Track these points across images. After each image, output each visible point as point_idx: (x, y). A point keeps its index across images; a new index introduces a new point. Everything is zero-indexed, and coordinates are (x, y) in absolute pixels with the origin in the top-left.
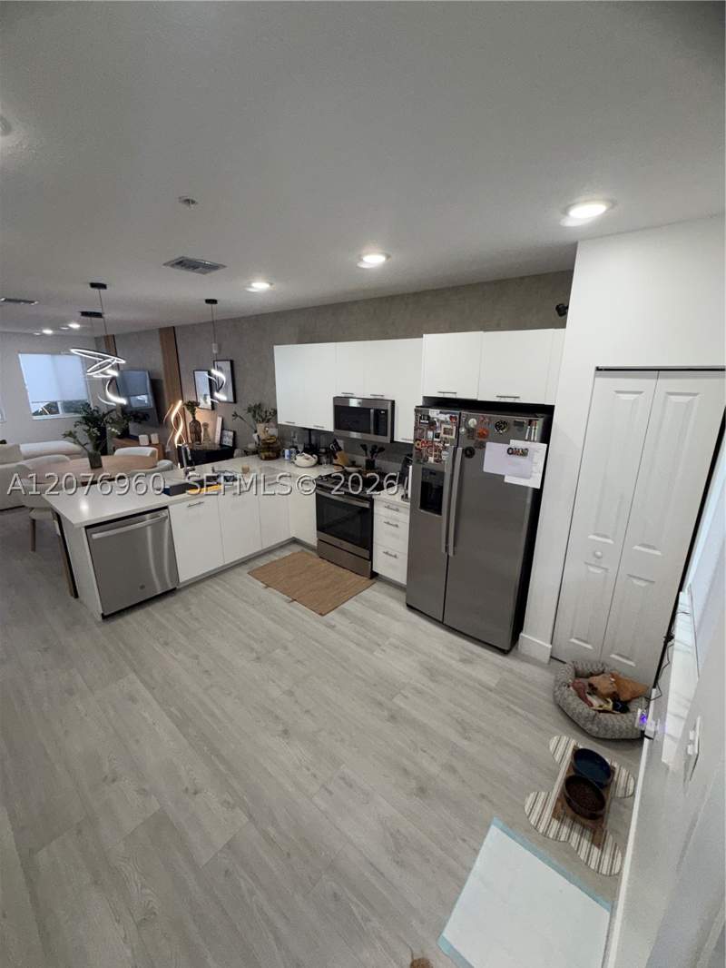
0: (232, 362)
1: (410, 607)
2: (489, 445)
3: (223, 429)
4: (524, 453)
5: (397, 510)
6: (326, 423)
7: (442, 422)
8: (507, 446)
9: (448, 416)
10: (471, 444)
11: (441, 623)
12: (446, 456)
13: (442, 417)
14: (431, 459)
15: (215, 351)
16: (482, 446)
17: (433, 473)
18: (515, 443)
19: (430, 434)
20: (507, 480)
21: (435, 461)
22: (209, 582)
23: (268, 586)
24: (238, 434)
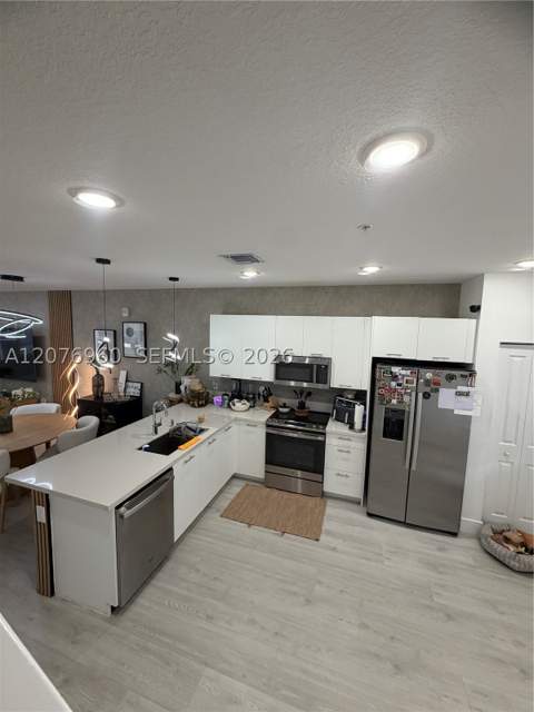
0: (145, 324)
1: (370, 515)
2: (441, 390)
3: (127, 381)
4: (467, 394)
5: (349, 440)
6: (266, 374)
7: (403, 376)
8: (455, 390)
9: (409, 372)
10: (428, 389)
11: (404, 524)
12: (406, 399)
13: (404, 372)
14: (394, 401)
15: (125, 315)
16: (437, 390)
17: (394, 411)
18: (460, 388)
19: (394, 384)
20: (456, 412)
21: (399, 402)
22: (191, 534)
23: (250, 525)
24: (145, 385)
